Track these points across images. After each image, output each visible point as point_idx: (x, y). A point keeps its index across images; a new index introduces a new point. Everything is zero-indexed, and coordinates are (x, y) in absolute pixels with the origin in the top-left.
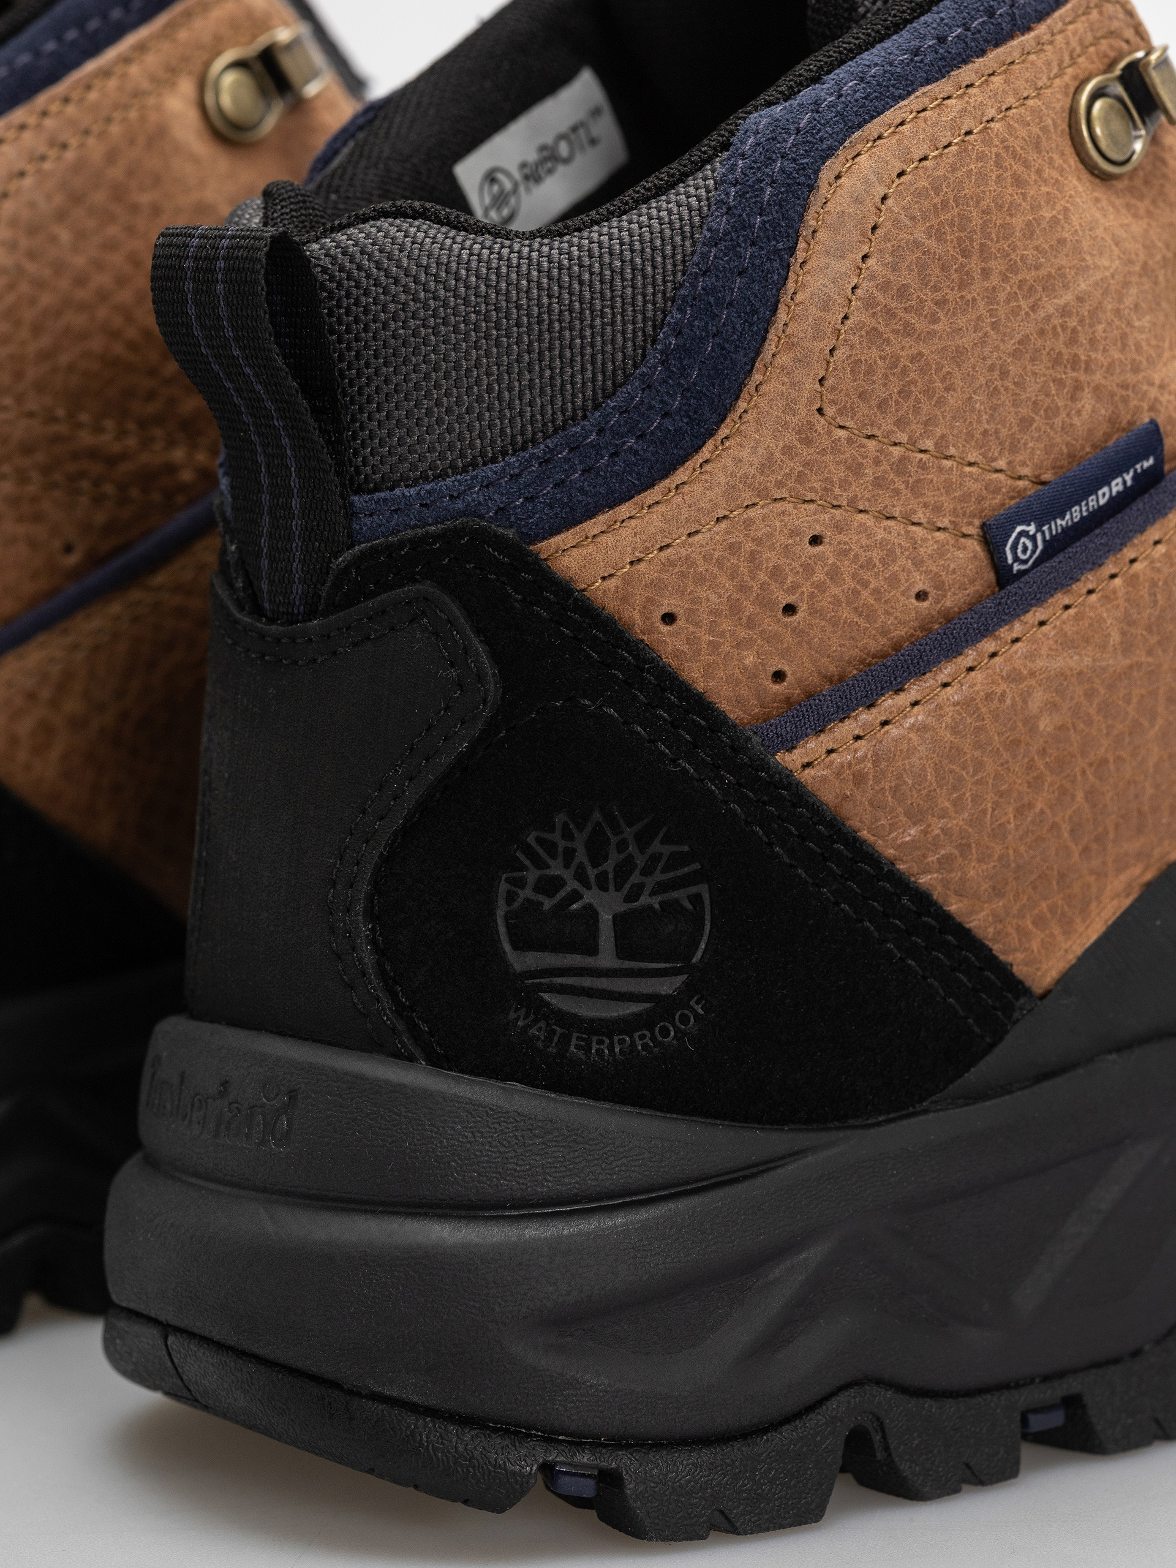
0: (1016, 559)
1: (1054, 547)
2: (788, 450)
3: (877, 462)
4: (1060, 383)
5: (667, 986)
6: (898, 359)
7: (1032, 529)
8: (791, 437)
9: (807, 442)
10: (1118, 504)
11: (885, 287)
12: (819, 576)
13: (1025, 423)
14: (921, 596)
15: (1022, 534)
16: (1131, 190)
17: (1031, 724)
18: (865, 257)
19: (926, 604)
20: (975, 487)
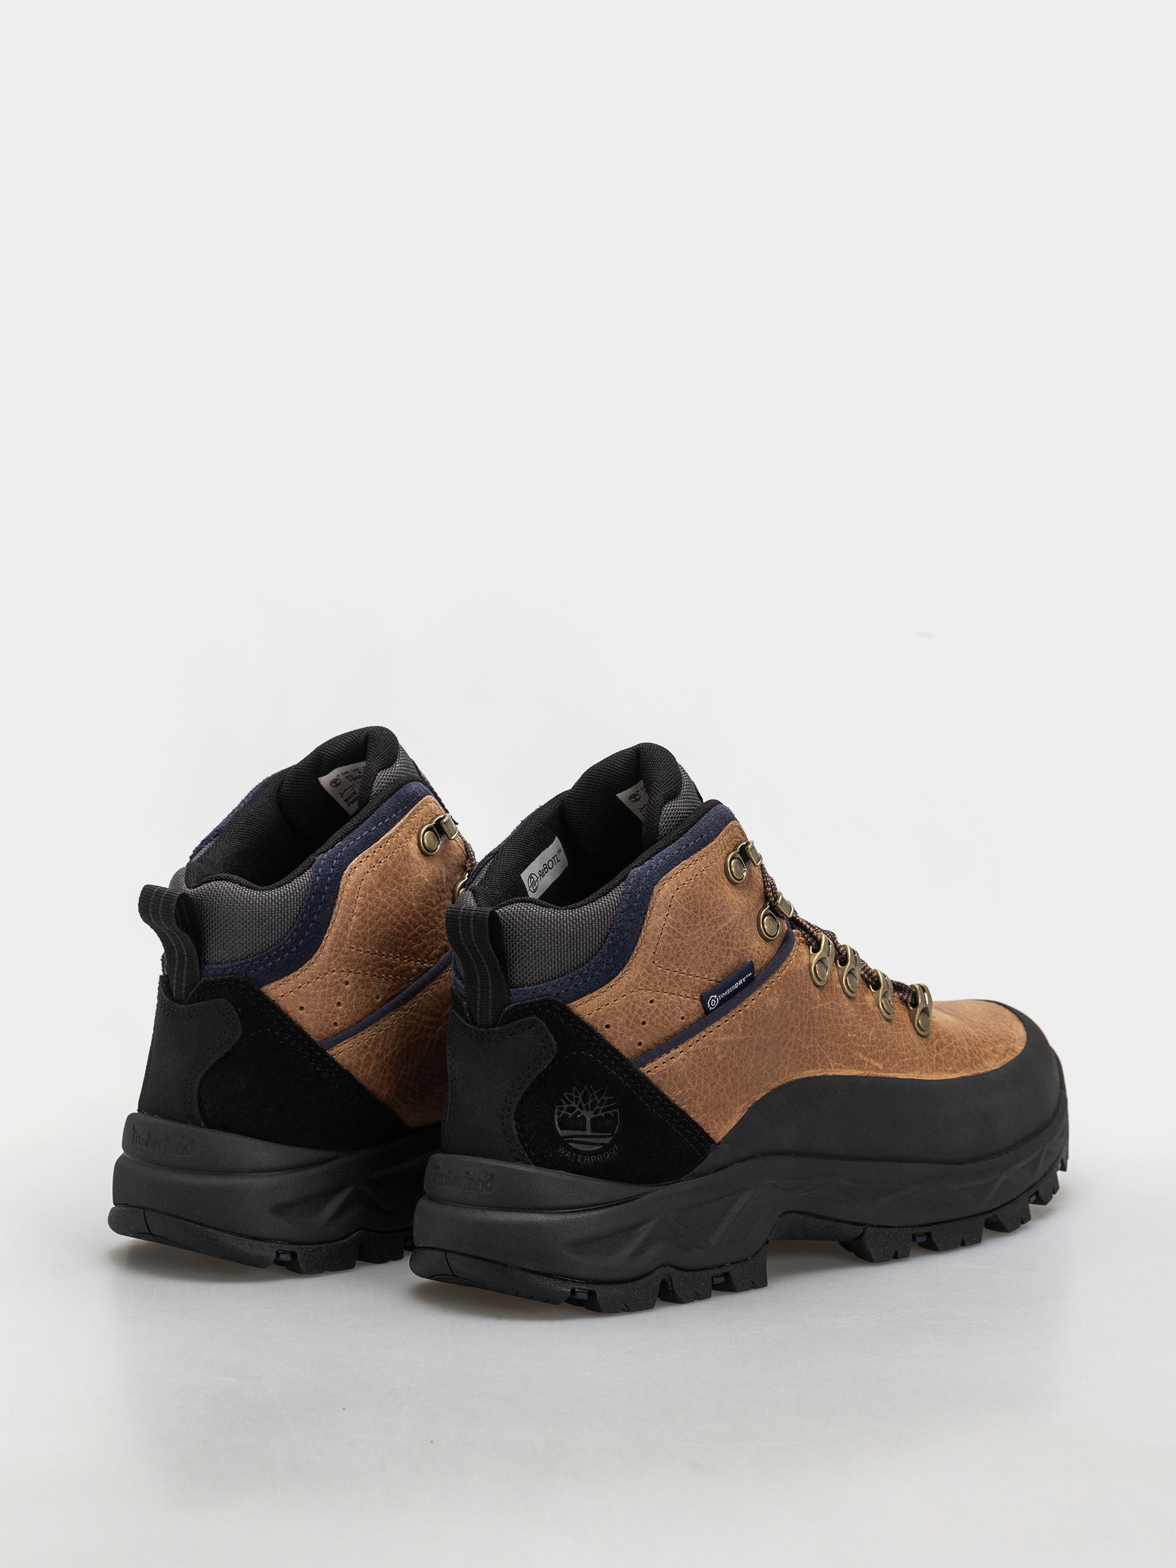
0: (711, 1006)
1: (722, 1002)
2: (644, 974)
3: (670, 977)
4: (723, 950)
5: (607, 1141)
6: (676, 945)
7: (715, 997)
8: (645, 970)
9: (650, 972)
10: (741, 988)
11: (673, 924)
12: (653, 1012)
13: (713, 963)
14: (683, 1018)
15: (713, 998)
16: (743, 887)
17: (715, 1057)
18: (667, 915)
19: (684, 1021)
20: (697, 983)
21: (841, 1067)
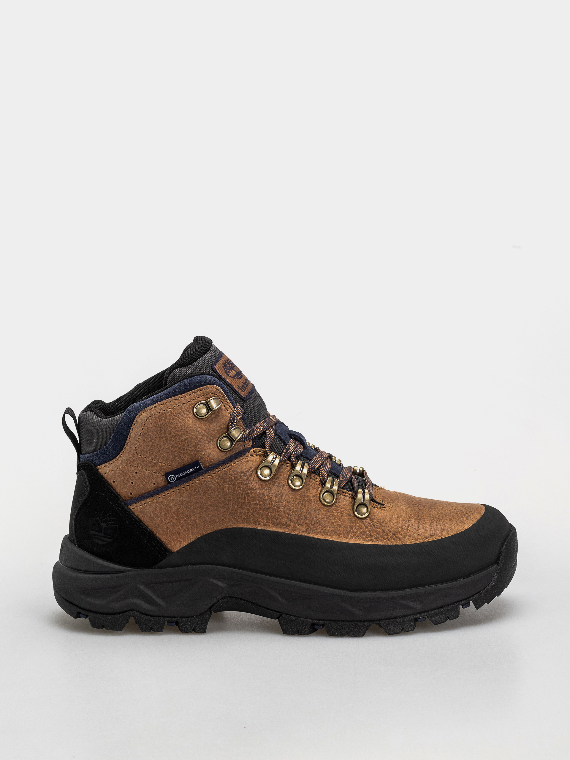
0: (171, 480)
1: (178, 479)
2: (130, 458)
3: (146, 461)
4: (181, 452)
5: (110, 540)
6: (149, 445)
7: (173, 476)
8: (131, 456)
9: (134, 457)
10: (191, 473)
11: (146, 434)
12: (137, 478)
13: (174, 458)
14: (154, 484)
15: (171, 476)
17: (171, 507)
18: (143, 429)
19: (155, 485)
20: (163, 467)
21: (269, 526)
